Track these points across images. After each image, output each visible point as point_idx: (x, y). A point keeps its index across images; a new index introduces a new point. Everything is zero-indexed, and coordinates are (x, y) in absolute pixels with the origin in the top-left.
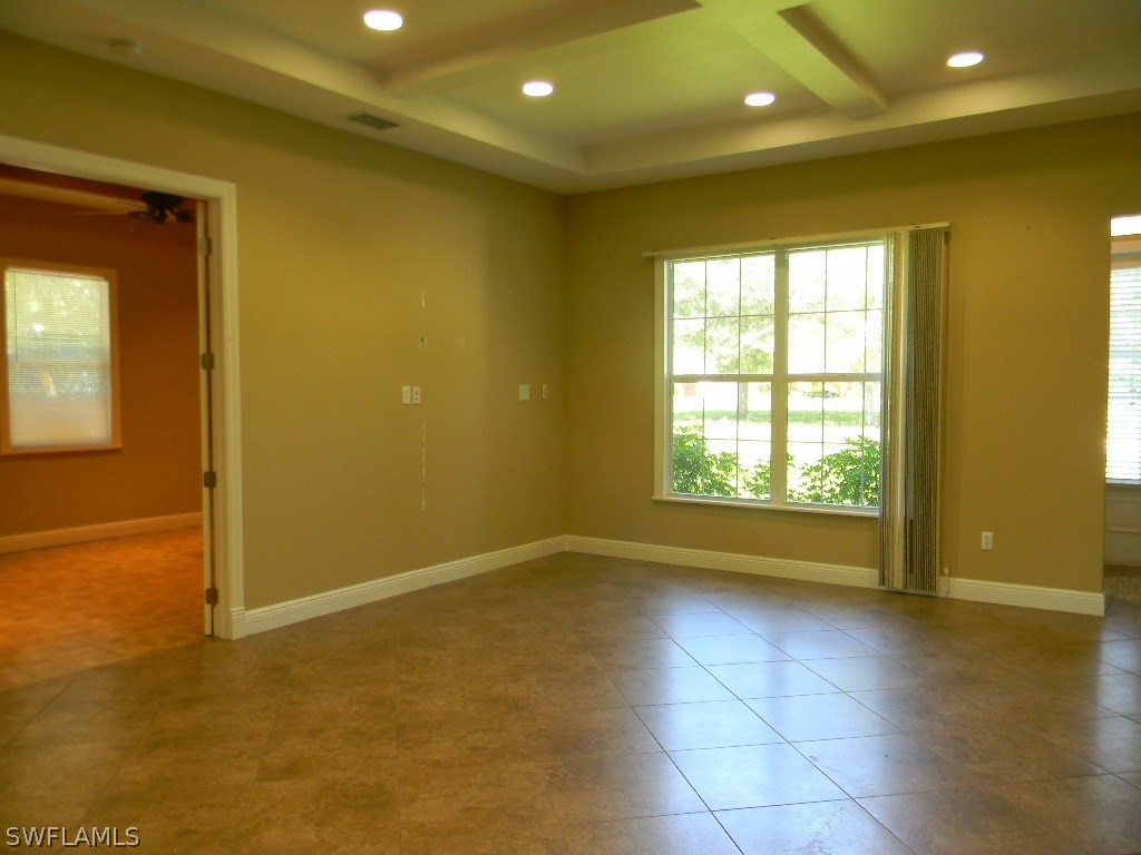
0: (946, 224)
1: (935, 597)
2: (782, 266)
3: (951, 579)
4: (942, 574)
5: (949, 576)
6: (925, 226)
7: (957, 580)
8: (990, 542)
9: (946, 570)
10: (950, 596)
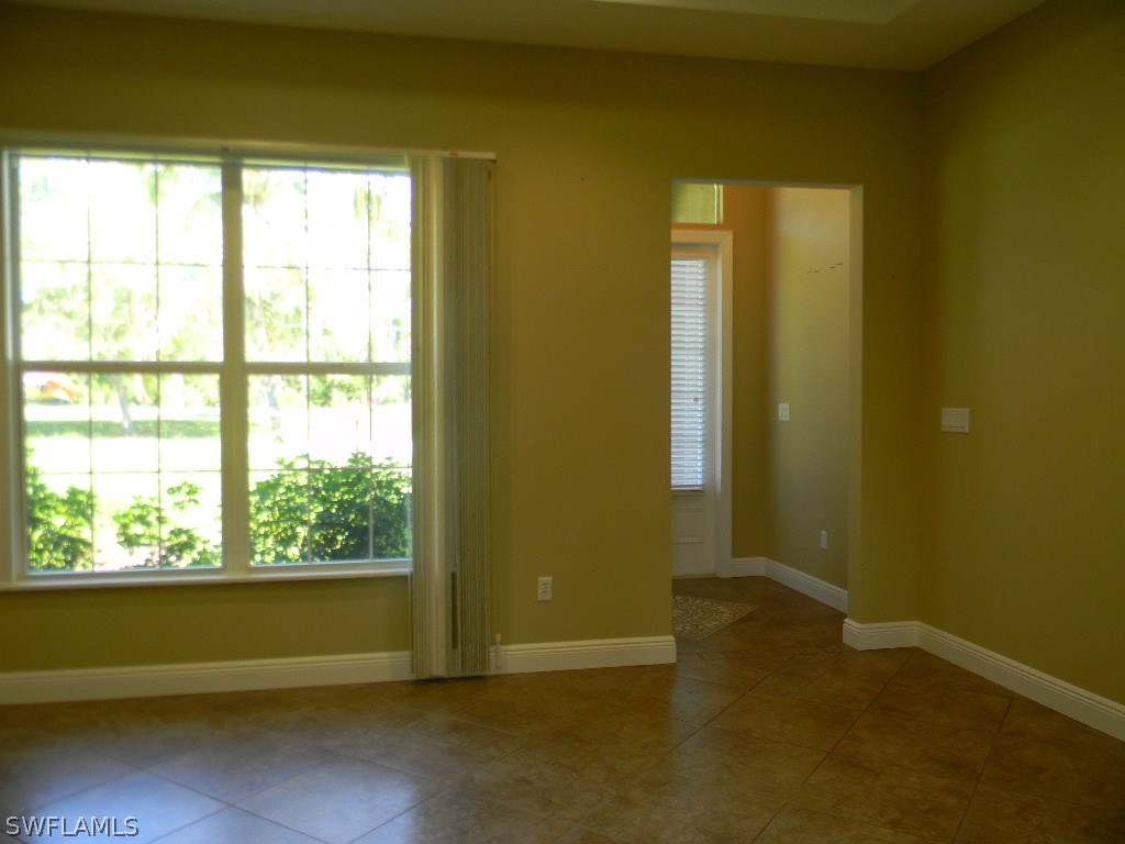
0: (491, 156)
1: (481, 678)
2: (232, 186)
3: (504, 647)
4: (493, 643)
5: (502, 644)
6: (463, 154)
7: (513, 647)
8: (549, 588)
9: (498, 637)
10: (502, 672)
